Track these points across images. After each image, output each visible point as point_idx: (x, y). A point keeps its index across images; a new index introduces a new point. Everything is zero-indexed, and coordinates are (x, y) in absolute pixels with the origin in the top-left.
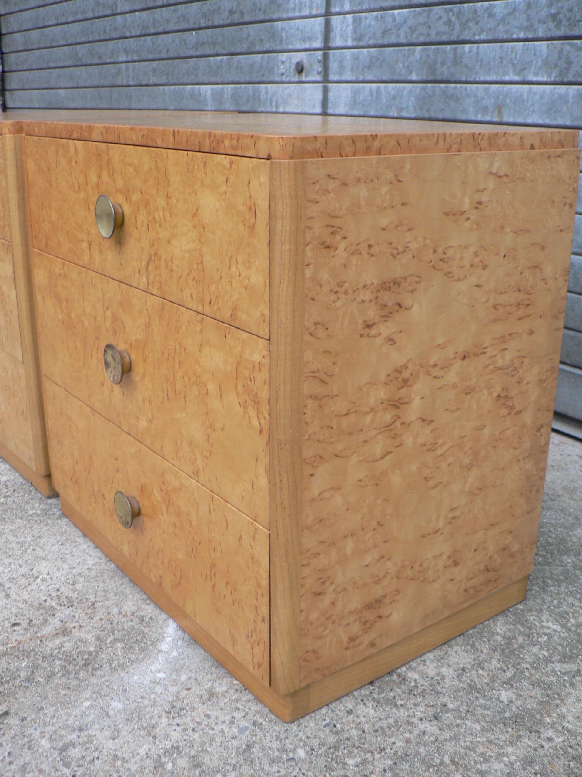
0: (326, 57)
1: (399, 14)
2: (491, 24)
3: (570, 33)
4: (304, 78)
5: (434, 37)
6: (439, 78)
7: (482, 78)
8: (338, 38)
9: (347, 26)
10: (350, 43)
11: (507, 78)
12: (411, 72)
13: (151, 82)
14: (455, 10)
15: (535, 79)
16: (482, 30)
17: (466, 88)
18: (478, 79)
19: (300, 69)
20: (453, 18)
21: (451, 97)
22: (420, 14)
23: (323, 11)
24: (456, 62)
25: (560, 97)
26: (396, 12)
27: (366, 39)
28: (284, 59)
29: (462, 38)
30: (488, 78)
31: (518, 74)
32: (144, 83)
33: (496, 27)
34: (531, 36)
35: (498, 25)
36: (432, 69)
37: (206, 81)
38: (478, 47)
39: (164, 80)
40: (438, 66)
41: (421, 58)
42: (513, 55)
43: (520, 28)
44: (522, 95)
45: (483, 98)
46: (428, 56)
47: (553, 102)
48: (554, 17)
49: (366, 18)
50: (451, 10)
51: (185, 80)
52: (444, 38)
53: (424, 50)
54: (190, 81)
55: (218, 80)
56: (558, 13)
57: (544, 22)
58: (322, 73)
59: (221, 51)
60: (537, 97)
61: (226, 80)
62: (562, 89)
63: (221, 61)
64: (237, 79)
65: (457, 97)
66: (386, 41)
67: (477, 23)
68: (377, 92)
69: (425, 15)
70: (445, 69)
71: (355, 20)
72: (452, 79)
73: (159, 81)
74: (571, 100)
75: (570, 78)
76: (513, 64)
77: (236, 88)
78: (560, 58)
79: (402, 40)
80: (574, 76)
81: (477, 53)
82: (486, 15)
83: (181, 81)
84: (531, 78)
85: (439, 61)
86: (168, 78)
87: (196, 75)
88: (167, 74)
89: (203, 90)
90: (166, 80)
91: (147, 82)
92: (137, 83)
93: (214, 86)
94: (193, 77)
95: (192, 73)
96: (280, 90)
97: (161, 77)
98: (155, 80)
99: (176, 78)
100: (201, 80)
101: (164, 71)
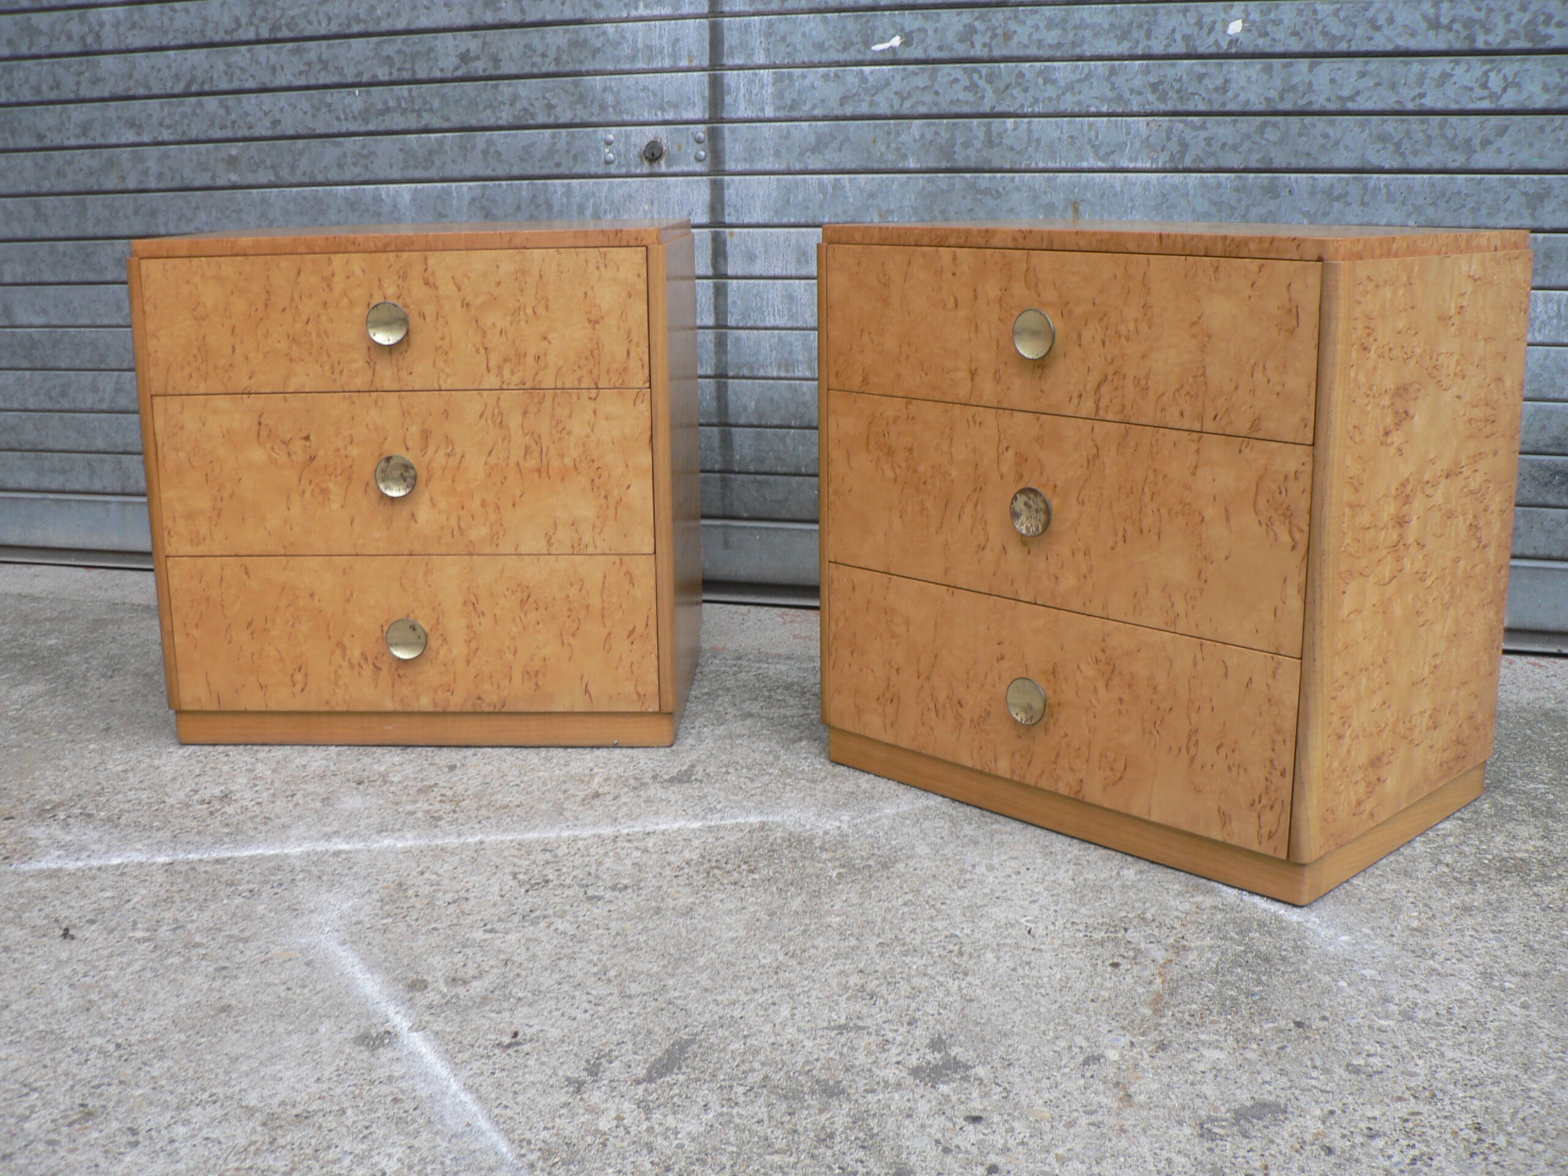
0: (714, 136)
1: (872, 72)
2: (1051, 91)
3: (1180, 108)
4: (663, 168)
5: (945, 108)
6: (961, 164)
7: (1041, 165)
8: (742, 104)
9: (762, 87)
10: (769, 112)
11: (1085, 165)
12: (905, 157)
13: (220, 182)
14: (984, 72)
15: (1131, 165)
16: (1036, 101)
17: (1013, 179)
18: (1033, 166)
19: (653, 153)
20: (982, 83)
21: (987, 191)
22: (915, 74)
23: (706, 63)
24: (990, 143)
25: (1175, 188)
26: (867, 69)
27: (807, 107)
28: (611, 137)
29: (999, 109)
30: (1051, 165)
31: (1105, 158)
32: (197, 184)
33: (1058, 97)
34: (1119, 110)
35: (1064, 94)
36: (947, 150)
37: (396, 175)
38: (1029, 123)
39: (264, 177)
40: (957, 148)
41: (923, 136)
42: (1092, 134)
43: (1103, 99)
44: (1112, 187)
45: (1045, 193)
46: (936, 133)
47: (1164, 195)
48: (1154, 87)
49: (804, 76)
50: (977, 71)
51: (333, 175)
52: (966, 109)
53: (929, 125)
54: (348, 175)
55: (432, 173)
56: (1161, 82)
57: (1140, 93)
58: (708, 160)
59: (436, 122)
60: (1138, 189)
61: (456, 174)
62: (1177, 178)
63: (440, 142)
64: (481, 173)
65: (997, 191)
66: (849, 110)
67: (1026, 90)
68: (834, 187)
69: (926, 75)
70: (971, 152)
71: (778, 79)
72: (986, 167)
73: (250, 179)
74: (1192, 192)
75: (1188, 162)
76: (1093, 146)
77: (484, 187)
78: (1169, 139)
79: (883, 108)
80: (1194, 161)
81: (1030, 131)
82: (1041, 81)
83: (320, 178)
84: (1125, 163)
85: (959, 141)
86: (276, 174)
87: (366, 167)
88: (273, 167)
89: (388, 194)
90: (273, 178)
91: (209, 183)
92: (175, 184)
93: (420, 186)
94: (357, 170)
95: (355, 164)
96: (605, 189)
97: (254, 172)
98: (234, 178)
99: (304, 174)
100: (381, 176)
101: (264, 161)
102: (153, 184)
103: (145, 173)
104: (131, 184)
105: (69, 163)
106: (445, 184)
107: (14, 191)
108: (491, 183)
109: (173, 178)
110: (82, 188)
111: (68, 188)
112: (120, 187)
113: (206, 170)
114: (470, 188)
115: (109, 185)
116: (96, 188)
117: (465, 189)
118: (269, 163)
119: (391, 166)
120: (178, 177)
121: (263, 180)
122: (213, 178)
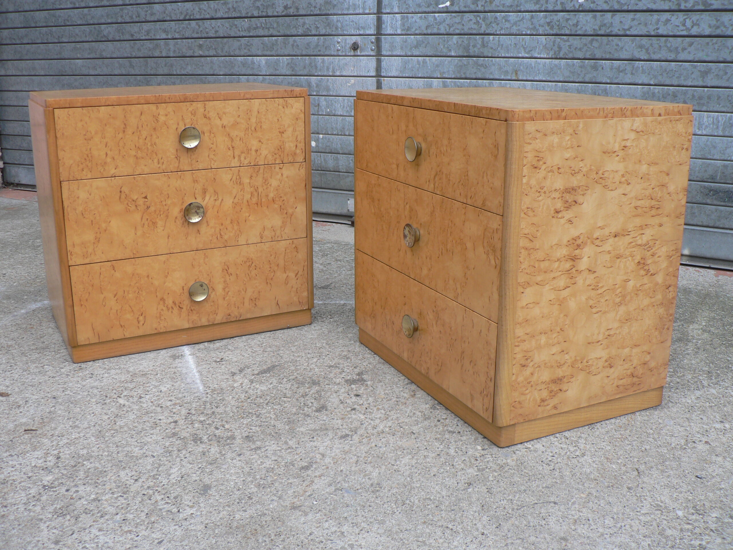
0: (378, 41)
1: (438, 16)
2: (508, 25)
3: (559, 32)
4: (359, 53)
5: (466, 31)
6: (472, 54)
7: (503, 55)
8: (389, 28)
9: (396, 21)
10: (399, 32)
11: (520, 55)
12: (450, 50)
13: (196, 54)
14: (482, 17)
15: (539, 56)
16: (502, 28)
17: (492, 61)
18: (500, 55)
19: (355, 47)
20: (481, 21)
21: (482, 65)
22: (455, 17)
23: (375, 11)
24: (484, 45)
25: (556, 65)
26: (437, 15)
27: (413, 30)
28: (339, 40)
29: (487, 32)
30: (507, 55)
31: (528, 53)
32: (188, 55)
33: (511, 27)
34: (535, 33)
35: (513, 26)
36: (466, 49)
37: (260, 54)
38: (499, 38)
40: (471, 47)
41: (457, 42)
42: (524, 43)
43: (528, 28)
44: (531, 65)
45: (505, 66)
46: (463, 41)
47: (551, 68)
48: (549, 24)
49: (412, 17)
50: (479, 16)
51: (237, 52)
52: (474, 32)
53: (460, 38)
54: (242, 53)
55: (273, 53)
56: (551, 22)
57: (543, 26)
58: (375, 50)
59: (275, 33)
60: (541, 66)
61: (282, 53)
62: (557, 61)
63: (276, 40)
64: (291, 53)
65: (486, 65)
66: (429, 31)
67: (498, 24)
68: (423, 62)
69: (459, 18)
70: (476, 49)
71: (403, 18)
72: (482, 55)
73: (207, 53)
74: (563, 67)
75: (561, 55)
76: (524, 48)
77: (292, 59)
78: (554, 45)
79: (442, 31)
80: (564, 54)
81: (499, 41)
82: (504, 21)
83: (232, 54)
84: (536, 55)
85: (471, 45)
86: (216, 52)
87: (249, 50)
88: (215, 49)
89: (257, 60)
90: (215, 53)
91: (192, 55)
92: (180, 55)
93: (269, 58)
94: (246, 51)
95: (245, 49)
96: (337, 61)
97: (208, 51)
98: (201, 53)
99: (226, 52)
100: (254, 54)
101: (212, 47)
102: (172, 55)
103: (169, 50)
104: (164, 54)
105: (142, 46)
106: (278, 57)
107: (122, 56)
108: (294, 57)
109: (179, 53)
110: (146, 55)
111: (142, 56)
112: (160, 55)
113: (191, 50)
114: (287, 59)
115: (156, 55)
116: (151, 55)
117: (285, 59)
118: (214, 47)
119: (258, 50)
120: (181, 52)
121: (211, 54)
122: (193, 53)
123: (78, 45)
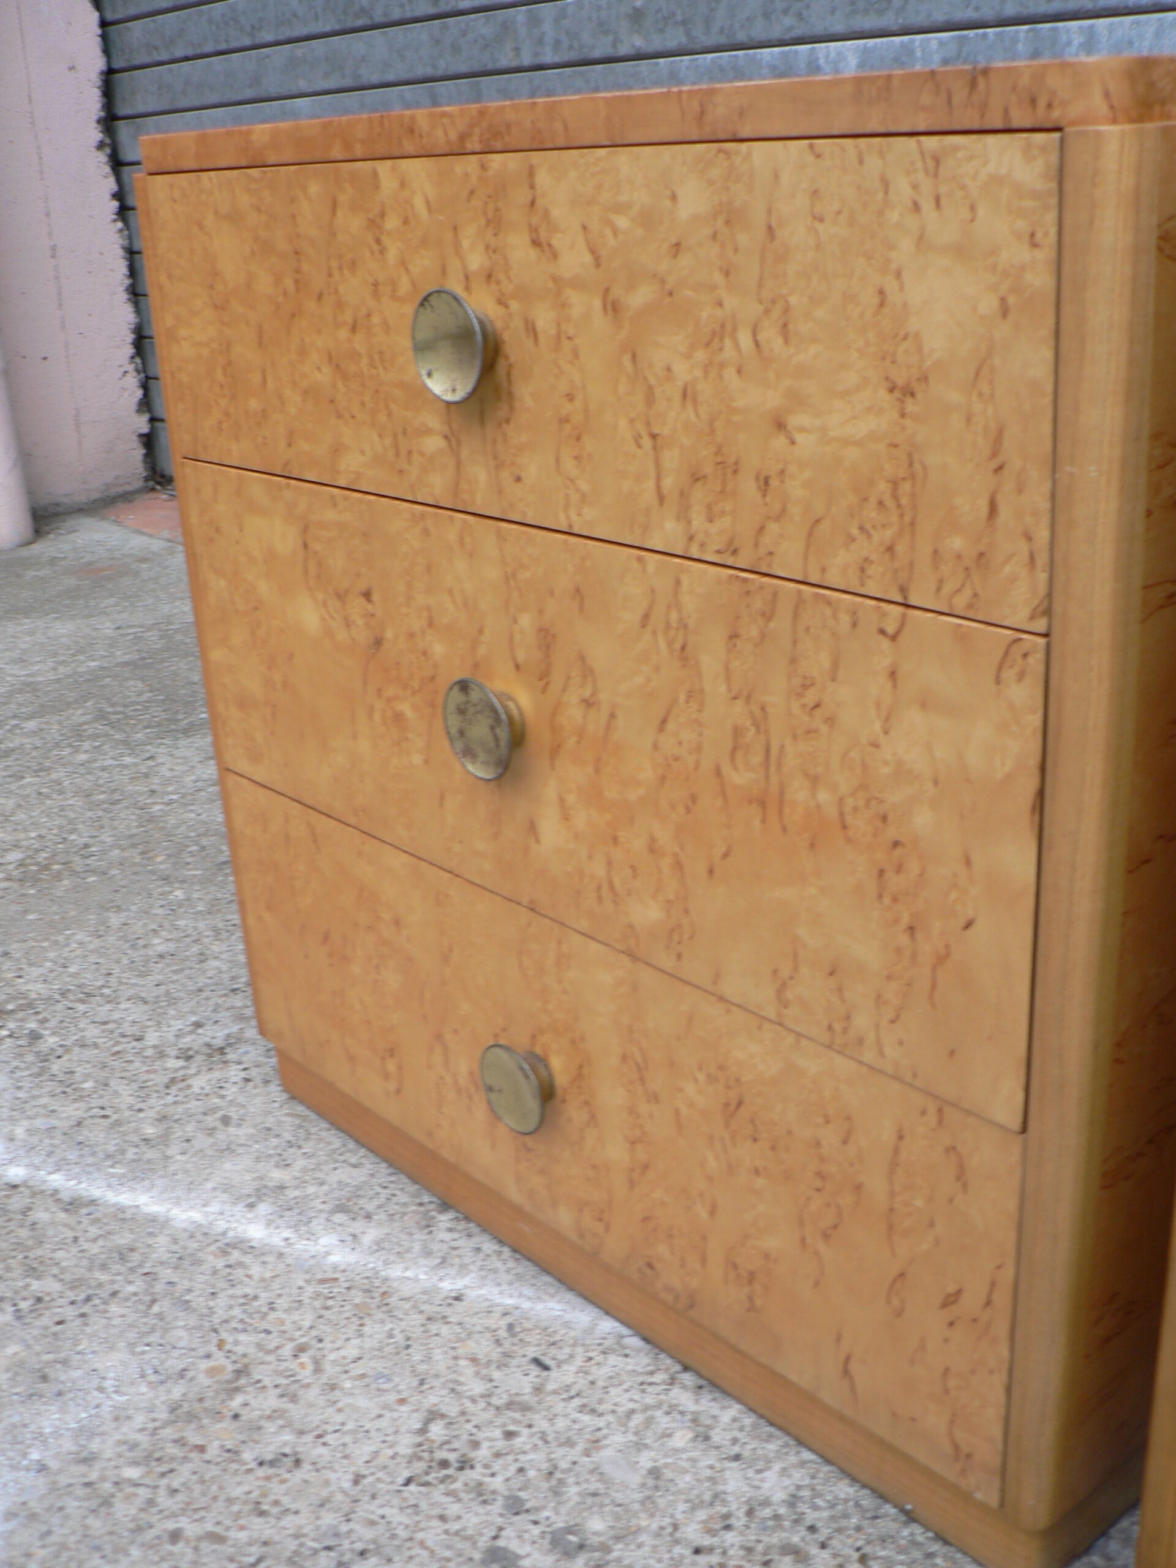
13: (624, 50)
32: (597, 54)
37: (839, 28)
39: (674, 38)
51: (758, 32)
54: (776, 33)
55: (889, 20)
61: (921, 20)
73: (657, 43)
77: (963, 40)
83: (741, 37)
86: (688, 33)
87: (800, 15)
88: (684, 23)
89: (827, 56)
90: (683, 40)
91: (609, 51)
92: (572, 56)
93: (871, 42)
94: (788, 21)
95: (785, 12)
96: (1149, 34)
97: (662, 31)
98: (638, 43)
99: (722, 31)
100: (819, 29)
101: (673, 14)
102: (548, 58)
103: (540, 41)
104: (526, 60)
106: (906, 38)
107: (410, 76)
108: (971, 33)
109: (571, 47)
110: (476, 67)
111: (463, 68)
112: (514, 64)
113: (606, 32)
114: (941, 43)
115: (504, 62)
116: (490, 66)
117: (934, 44)
118: (679, 17)
119: (833, 11)
120: (576, 45)
121: (672, 44)
122: (615, 42)
123: (300, 49)
